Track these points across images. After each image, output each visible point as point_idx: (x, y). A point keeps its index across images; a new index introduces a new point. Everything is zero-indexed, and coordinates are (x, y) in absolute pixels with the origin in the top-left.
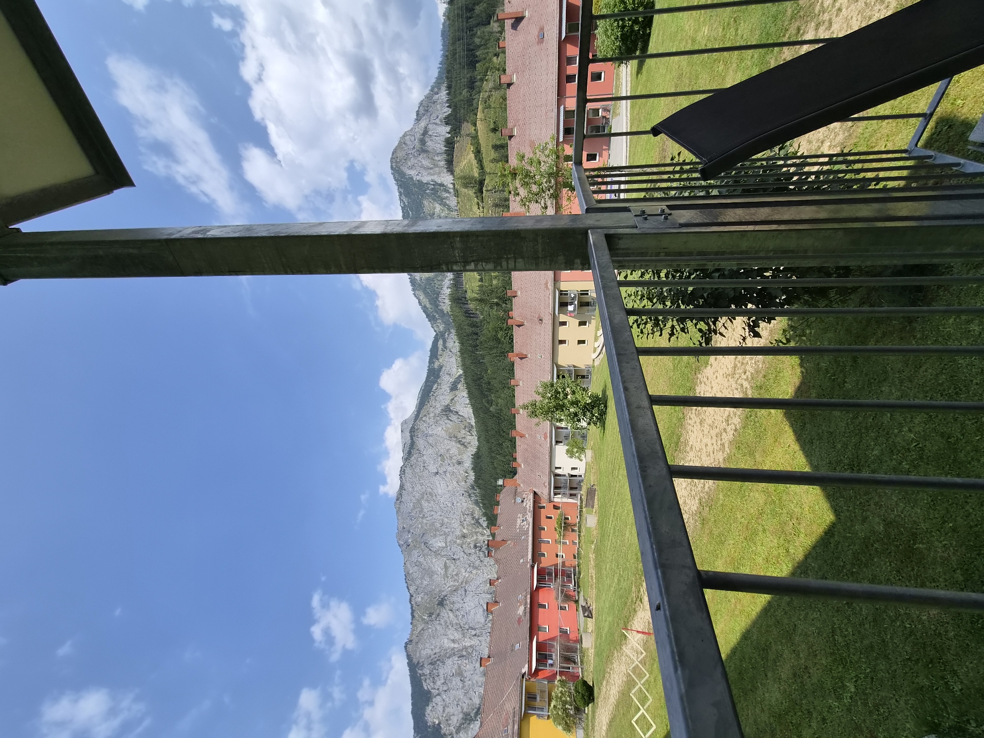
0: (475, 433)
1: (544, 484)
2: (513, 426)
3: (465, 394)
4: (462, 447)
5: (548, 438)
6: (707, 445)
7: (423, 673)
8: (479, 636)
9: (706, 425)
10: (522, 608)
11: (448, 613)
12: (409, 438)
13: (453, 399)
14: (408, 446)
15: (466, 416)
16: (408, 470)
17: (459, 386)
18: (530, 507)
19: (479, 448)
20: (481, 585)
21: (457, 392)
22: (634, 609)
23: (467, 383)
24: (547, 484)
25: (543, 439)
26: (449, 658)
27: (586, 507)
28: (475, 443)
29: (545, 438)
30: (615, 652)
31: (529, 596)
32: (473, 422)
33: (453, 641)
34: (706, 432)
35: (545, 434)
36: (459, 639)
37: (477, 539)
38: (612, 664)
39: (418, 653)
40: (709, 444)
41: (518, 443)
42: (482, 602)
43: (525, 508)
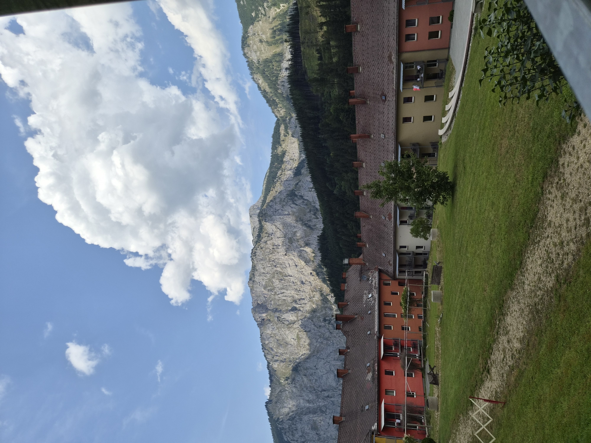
0: (320, 216)
1: (389, 262)
2: (357, 207)
3: (309, 179)
4: (308, 230)
5: (393, 219)
6: (568, 220)
7: (283, 428)
8: (331, 397)
9: (568, 199)
10: (370, 375)
11: (302, 378)
12: (258, 223)
13: (297, 184)
14: (257, 230)
15: (311, 200)
16: (258, 252)
17: (303, 171)
18: (375, 284)
19: (324, 230)
20: (332, 354)
21: (301, 177)
22: (481, 379)
23: (309, 168)
24: (392, 262)
25: (387, 219)
26: (306, 414)
27: (432, 283)
28: (320, 226)
29: (390, 218)
30: (461, 415)
31: (376, 364)
32: (318, 205)
33: (309, 401)
34: (568, 206)
35: (390, 215)
36: (313, 400)
37: (326, 313)
38: (459, 426)
39: (277, 411)
40: (571, 219)
41: (362, 223)
42: (333, 368)
43: (371, 285)
